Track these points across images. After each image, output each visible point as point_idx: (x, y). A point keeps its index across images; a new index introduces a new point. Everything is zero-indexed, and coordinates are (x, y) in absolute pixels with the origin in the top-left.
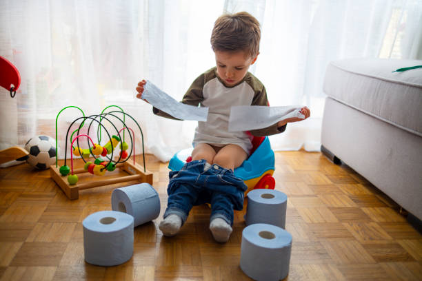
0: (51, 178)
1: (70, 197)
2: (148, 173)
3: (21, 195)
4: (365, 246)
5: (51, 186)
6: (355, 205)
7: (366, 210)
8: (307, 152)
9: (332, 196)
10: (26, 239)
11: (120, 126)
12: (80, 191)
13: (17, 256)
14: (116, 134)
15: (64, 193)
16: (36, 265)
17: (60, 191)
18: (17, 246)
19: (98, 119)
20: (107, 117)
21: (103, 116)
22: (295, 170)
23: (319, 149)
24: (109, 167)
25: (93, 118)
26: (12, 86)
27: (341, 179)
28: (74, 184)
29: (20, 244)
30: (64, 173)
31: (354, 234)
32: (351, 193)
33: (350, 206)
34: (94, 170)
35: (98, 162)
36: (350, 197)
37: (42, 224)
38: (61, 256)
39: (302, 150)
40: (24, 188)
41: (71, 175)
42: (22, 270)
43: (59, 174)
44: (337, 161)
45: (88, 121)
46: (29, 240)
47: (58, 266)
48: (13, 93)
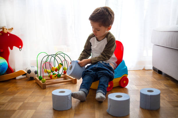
0: (36, 82)
1: (42, 87)
3: (24, 88)
4: (169, 102)
5: (35, 85)
6: (166, 88)
7: (171, 89)
8: (146, 70)
9: (156, 85)
10: (24, 101)
11: (63, 59)
12: (47, 86)
13: (21, 107)
14: (61, 63)
15: (40, 87)
16: (28, 109)
17: (39, 86)
18: (21, 104)
19: (54, 56)
20: (58, 55)
21: (56, 55)
22: (140, 77)
23: (152, 68)
24: (59, 76)
25: (52, 56)
26: (20, 46)
27: (161, 79)
28: (44, 83)
29: (22, 103)
30: (40, 79)
31: (165, 98)
32: (165, 84)
33: (164, 88)
34: (52, 77)
35: (54, 74)
36: (164, 85)
37: (31, 97)
38: (37, 107)
39: (144, 69)
41: (43, 79)
42: (22, 111)
44: (160, 72)
45: (50, 57)
46: (26, 101)
47: (36, 110)
48: (21, 49)
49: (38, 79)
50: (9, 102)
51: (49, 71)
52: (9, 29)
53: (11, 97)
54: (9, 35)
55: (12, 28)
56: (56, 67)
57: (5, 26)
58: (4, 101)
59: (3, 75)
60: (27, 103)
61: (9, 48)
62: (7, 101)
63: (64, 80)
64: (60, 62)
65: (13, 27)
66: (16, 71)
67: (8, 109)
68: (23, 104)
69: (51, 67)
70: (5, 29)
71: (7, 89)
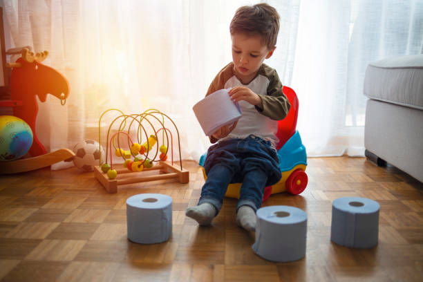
0: (95, 178)
1: (108, 190)
2: (184, 170)
3: (66, 190)
4: (400, 231)
5: (94, 183)
6: (394, 198)
7: (405, 202)
8: (350, 157)
9: (371, 191)
10: (63, 220)
11: (158, 126)
12: (119, 187)
13: (54, 232)
14: (154, 134)
15: (104, 188)
16: (69, 239)
17: (101, 187)
18: (55, 225)
19: (139, 118)
20: (148, 117)
21: (143, 116)
22: (335, 171)
23: (363, 154)
24: (147, 166)
25: (134, 117)
27: (383, 178)
28: (113, 179)
29: (58, 224)
30: (105, 170)
31: (390, 221)
32: (393, 189)
33: (389, 199)
34: (133, 166)
35: (136, 160)
36: (390, 192)
37: (80, 210)
38: (92, 233)
39: (345, 156)
40: (70, 185)
41: (110, 170)
42: (55, 242)
43: (101, 171)
44: (381, 163)
45: (130, 119)
46: (66, 221)
47: (88, 240)
48: (63, 101)
49: (100, 169)
50: (28, 220)
51: (126, 154)
52: (38, 55)
53: (35, 210)
54: (37, 67)
55: (46, 53)
56: (142, 144)
57: (28, 47)
58: (16, 219)
59: (22, 158)
60: (69, 224)
61: (37, 97)
62: (22, 219)
63: (161, 174)
64: (151, 132)
65: (47, 50)
66: (53, 150)
67: (24, 237)
68: (59, 226)
69: (131, 145)
70: (28, 54)
71: (29, 192)
